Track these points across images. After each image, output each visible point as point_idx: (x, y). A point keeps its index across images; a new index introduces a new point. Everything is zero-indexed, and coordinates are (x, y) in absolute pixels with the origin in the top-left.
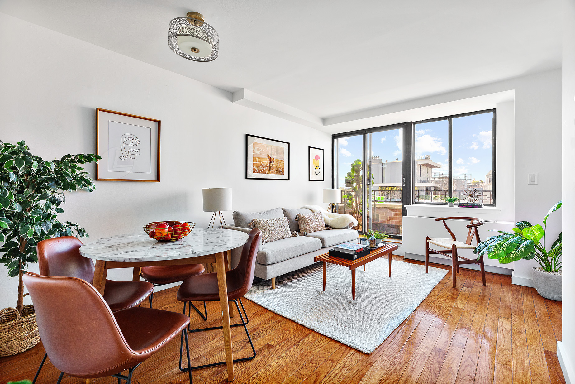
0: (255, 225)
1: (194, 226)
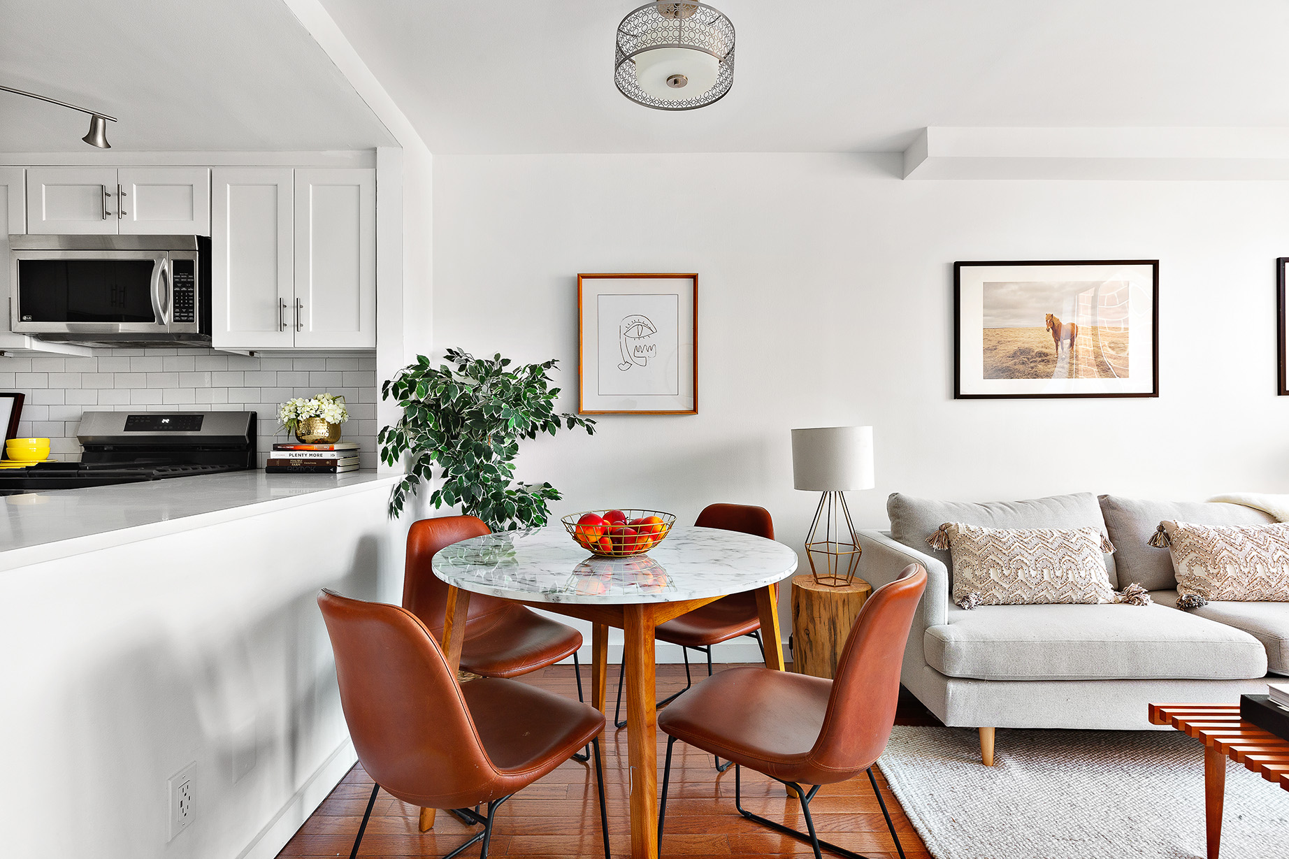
0: (949, 542)
1: (673, 523)
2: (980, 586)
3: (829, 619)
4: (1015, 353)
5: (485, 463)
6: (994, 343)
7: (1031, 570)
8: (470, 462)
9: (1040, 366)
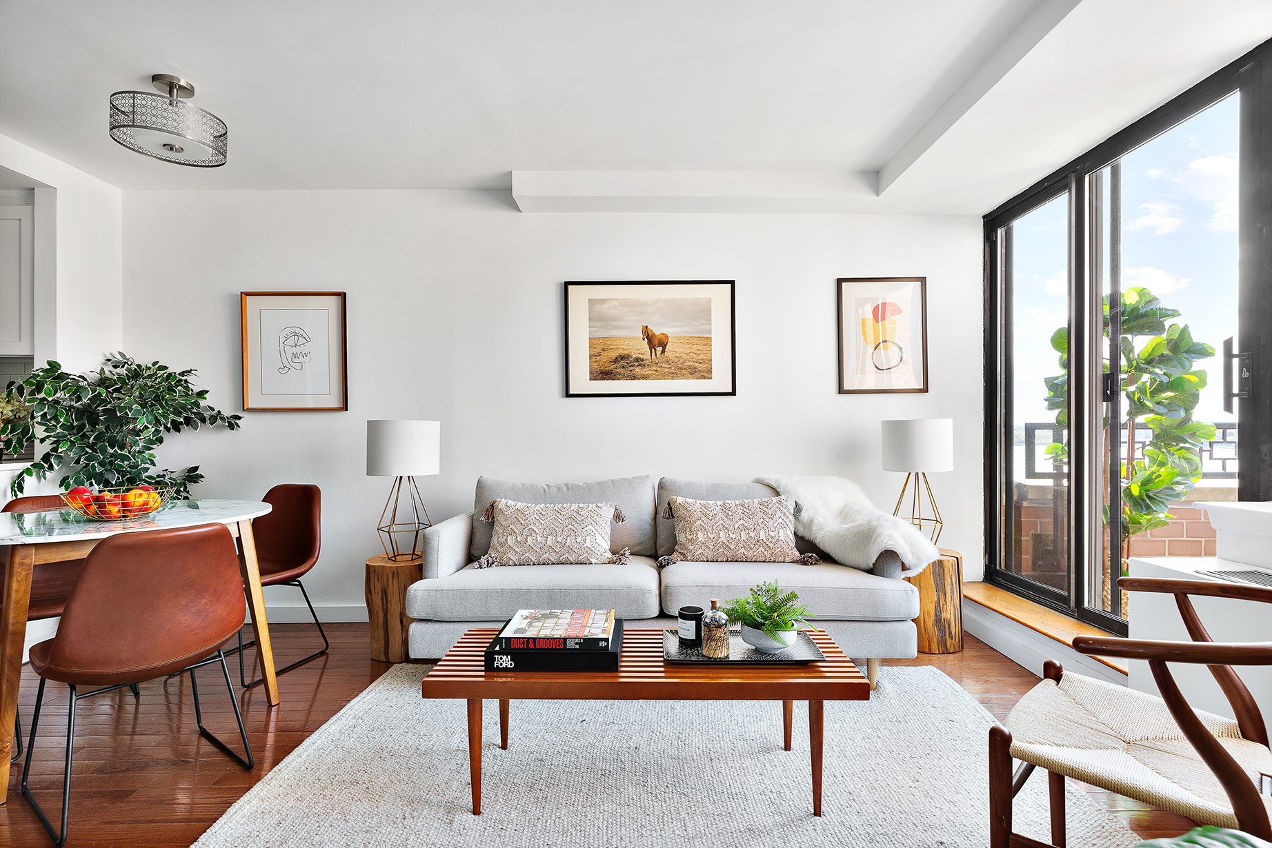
2: (500, 550)
3: (382, 590)
4: (616, 359)
5: (119, 452)
6: (599, 350)
7: (538, 536)
8: (104, 451)
9: (637, 370)
